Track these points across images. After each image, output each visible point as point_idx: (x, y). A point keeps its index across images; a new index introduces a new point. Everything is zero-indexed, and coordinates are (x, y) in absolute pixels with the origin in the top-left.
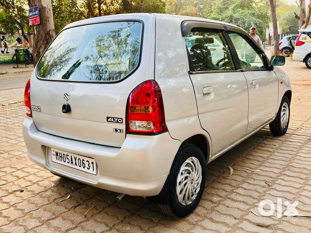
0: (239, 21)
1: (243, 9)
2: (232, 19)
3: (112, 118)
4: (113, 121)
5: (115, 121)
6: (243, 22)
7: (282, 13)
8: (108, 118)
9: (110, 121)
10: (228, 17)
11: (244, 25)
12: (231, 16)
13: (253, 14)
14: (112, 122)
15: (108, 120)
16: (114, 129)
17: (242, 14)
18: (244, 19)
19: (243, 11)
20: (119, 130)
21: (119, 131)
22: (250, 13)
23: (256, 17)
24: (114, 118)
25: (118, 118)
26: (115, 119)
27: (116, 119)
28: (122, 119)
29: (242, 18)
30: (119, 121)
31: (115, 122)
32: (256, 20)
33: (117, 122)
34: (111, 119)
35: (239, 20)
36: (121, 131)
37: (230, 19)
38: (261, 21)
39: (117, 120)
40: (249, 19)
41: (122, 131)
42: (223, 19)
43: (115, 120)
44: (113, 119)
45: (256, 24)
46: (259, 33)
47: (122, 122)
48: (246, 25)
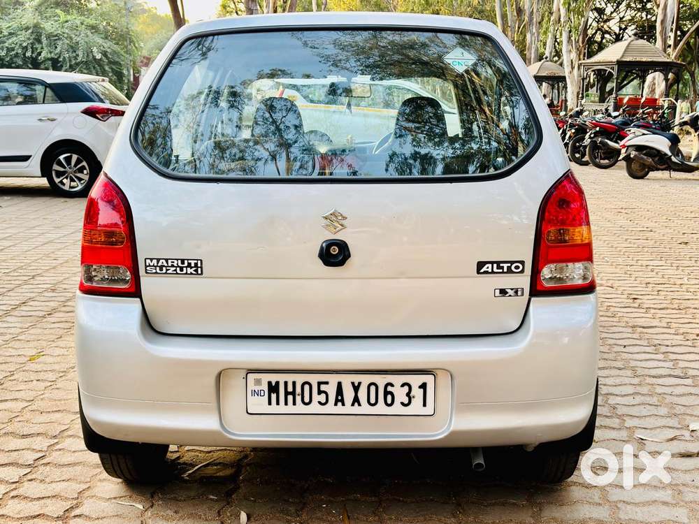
0: (60, 43)
1: (67, 12)
2: (41, 36)
3: (492, 263)
4: (495, 270)
5: (501, 271)
6: (72, 47)
7: (146, 33)
8: (480, 265)
9: (486, 272)
10: (27, 29)
11: (74, 55)
12: (36, 26)
13: (94, 28)
14: (493, 272)
15: (482, 271)
16: (498, 292)
17: (66, 24)
18: (71, 38)
19: (69, 17)
20: (512, 289)
21: (511, 292)
22: (85, 23)
23: (103, 36)
24: (498, 263)
25: (512, 263)
26: (501, 265)
27: (505, 266)
28: (522, 263)
29: (66, 35)
30: (513, 268)
31: (503, 272)
32: (105, 45)
33: (510, 271)
34: (490, 266)
35: (59, 39)
36: (516, 292)
37: (32, 32)
38: (116, 48)
39: (509, 268)
40: (86, 39)
41: (519, 293)
42: (13, 34)
43: (502, 268)
44: (495, 265)
45: (105, 54)
46: (115, 77)
47: (522, 271)
48: (80, 53)
